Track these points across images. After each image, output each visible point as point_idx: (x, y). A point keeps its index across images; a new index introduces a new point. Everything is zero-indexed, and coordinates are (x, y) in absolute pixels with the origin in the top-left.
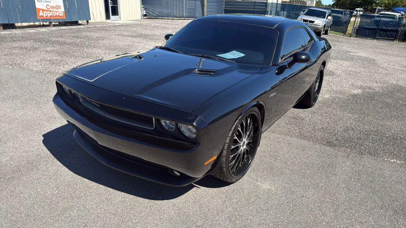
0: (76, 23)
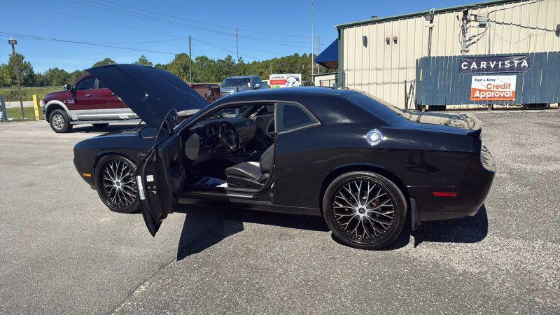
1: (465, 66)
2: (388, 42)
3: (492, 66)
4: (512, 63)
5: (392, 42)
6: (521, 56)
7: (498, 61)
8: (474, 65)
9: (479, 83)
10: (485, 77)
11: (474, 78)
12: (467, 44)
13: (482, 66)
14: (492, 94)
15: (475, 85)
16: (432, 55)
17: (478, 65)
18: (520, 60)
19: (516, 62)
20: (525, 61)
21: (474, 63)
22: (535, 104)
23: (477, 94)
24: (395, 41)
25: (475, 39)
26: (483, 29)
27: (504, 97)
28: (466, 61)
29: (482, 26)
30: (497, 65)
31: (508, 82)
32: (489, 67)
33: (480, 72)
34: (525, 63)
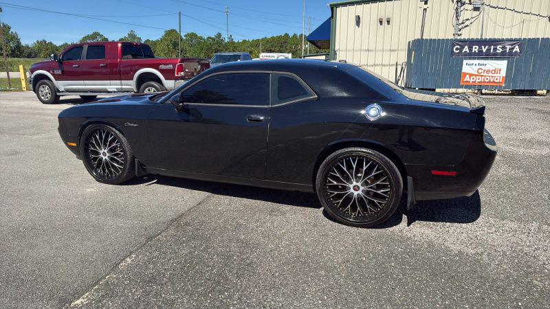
0: (532, 93)
1: (457, 49)
2: (381, 23)
3: (484, 51)
4: (504, 48)
5: (385, 22)
6: (513, 42)
7: (490, 46)
8: (466, 49)
9: (470, 67)
10: (477, 62)
11: (465, 62)
12: (460, 27)
13: (474, 49)
14: (481, 79)
15: (465, 69)
16: (424, 38)
17: (470, 49)
18: (512, 45)
19: (508, 47)
20: (517, 47)
21: (466, 47)
22: (524, 90)
23: (467, 78)
24: (388, 22)
25: (468, 23)
26: (477, 13)
27: (494, 82)
28: (458, 45)
29: (476, 9)
30: (489, 50)
31: (499, 67)
32: (480, 51)
33: (471, 56)
34: (517, 49)
